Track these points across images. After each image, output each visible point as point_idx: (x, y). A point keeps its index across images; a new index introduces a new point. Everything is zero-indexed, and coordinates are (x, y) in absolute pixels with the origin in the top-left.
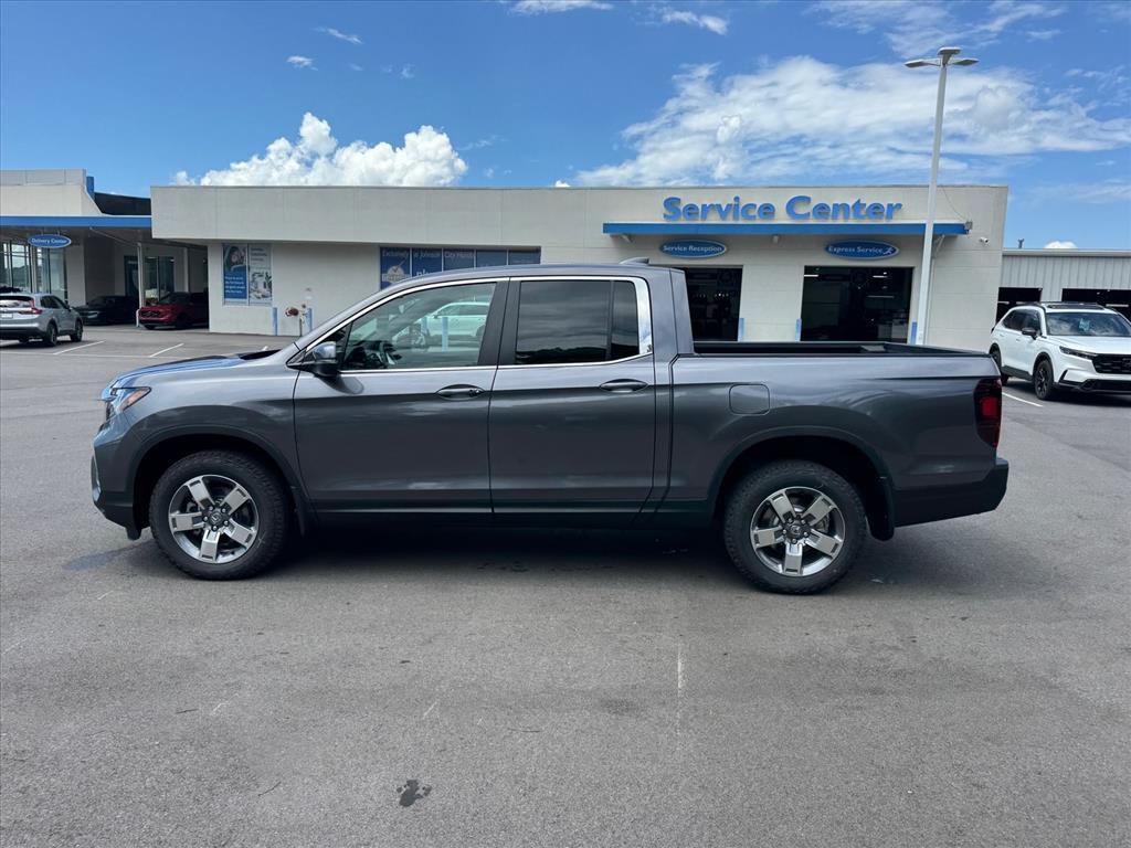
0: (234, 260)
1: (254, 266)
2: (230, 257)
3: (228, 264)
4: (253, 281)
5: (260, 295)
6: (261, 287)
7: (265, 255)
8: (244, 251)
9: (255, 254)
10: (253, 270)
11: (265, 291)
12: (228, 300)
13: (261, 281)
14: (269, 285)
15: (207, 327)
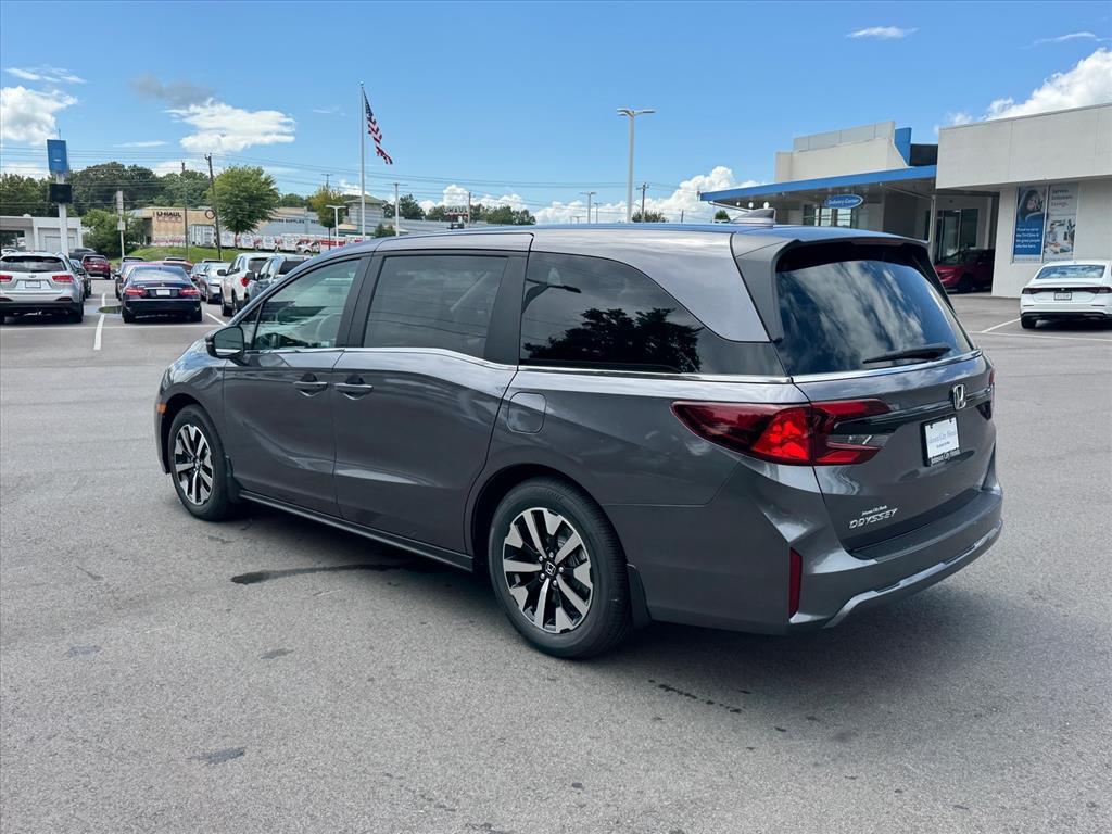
0: (1030, 207)
1: (1055, 212)
2: (1026, 204)
3: (1022, 213)
4: (1051, 232)
5: (1058, 249)
6: (1060, 238)
7: (1070, 197)
8: (1044, 195)
9: (1058, 198)
10: (1052, 219)
11: (1066, 244)
12: (1016, 256)
13: (1060, 232)
14: (1070, 236)
15: (990, 290)
